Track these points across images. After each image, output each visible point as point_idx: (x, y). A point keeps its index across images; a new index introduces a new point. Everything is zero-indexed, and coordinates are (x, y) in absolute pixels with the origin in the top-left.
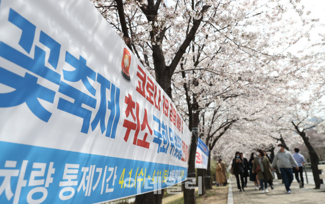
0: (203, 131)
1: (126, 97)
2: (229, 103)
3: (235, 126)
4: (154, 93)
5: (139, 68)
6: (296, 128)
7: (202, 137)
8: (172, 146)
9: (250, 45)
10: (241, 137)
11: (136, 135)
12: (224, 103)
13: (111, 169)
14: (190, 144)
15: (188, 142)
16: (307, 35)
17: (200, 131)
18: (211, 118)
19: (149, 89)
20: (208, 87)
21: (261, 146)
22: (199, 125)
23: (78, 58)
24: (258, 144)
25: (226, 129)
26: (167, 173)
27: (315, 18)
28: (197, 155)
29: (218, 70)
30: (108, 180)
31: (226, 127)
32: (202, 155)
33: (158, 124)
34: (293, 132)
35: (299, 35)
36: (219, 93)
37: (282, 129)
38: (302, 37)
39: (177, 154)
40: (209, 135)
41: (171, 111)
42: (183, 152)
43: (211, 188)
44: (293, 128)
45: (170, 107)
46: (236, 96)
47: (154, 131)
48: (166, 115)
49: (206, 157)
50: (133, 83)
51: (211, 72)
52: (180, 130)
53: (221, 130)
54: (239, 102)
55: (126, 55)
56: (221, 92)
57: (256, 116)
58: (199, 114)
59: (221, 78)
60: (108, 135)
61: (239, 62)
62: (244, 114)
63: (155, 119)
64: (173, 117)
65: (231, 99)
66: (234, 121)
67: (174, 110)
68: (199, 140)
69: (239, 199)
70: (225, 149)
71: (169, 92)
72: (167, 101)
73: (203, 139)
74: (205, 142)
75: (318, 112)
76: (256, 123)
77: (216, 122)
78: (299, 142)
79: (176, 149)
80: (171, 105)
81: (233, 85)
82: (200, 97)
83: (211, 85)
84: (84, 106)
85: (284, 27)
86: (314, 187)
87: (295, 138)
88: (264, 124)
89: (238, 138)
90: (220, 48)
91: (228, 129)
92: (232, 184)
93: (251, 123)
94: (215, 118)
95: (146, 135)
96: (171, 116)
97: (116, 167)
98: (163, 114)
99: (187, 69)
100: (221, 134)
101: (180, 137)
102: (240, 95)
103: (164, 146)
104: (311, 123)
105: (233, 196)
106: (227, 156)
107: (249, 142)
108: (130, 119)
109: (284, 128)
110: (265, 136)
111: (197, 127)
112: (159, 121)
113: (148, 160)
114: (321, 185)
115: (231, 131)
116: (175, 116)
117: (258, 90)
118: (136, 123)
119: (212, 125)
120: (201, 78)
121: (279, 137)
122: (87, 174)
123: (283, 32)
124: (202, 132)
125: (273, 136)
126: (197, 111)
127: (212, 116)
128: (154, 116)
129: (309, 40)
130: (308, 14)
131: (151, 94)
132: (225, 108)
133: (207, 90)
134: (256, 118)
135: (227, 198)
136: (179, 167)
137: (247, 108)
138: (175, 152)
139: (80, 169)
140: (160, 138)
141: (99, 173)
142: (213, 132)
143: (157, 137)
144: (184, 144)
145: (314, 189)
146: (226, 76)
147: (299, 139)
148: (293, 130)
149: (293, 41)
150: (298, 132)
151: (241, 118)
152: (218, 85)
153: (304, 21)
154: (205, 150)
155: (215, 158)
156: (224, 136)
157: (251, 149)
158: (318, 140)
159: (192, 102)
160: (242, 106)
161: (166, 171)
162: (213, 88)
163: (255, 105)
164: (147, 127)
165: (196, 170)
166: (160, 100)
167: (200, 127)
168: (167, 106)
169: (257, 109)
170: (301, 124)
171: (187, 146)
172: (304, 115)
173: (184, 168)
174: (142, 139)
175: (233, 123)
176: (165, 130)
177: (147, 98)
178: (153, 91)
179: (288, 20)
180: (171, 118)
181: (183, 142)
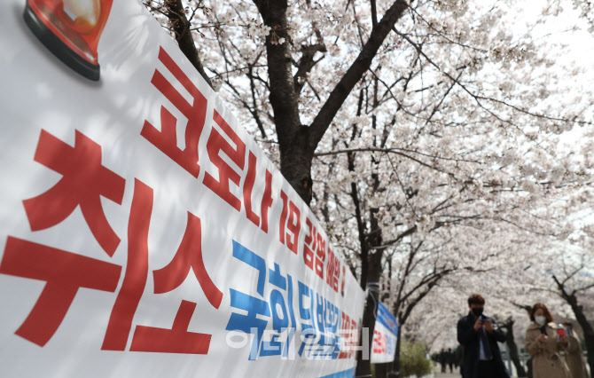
0: (389, 289)
1: (46, 133)
3: (448, 280)
4: (243, 174)
6: (561, 287)
7: (386, 300)
10: (456, 301)
12: (430, 237)
14: (361, 316)
15: (357, 314)
17: (383, 289)
18: (405, 266)
19: (223, 155)
22: (381, 278)
25: (431, 286)
28: (376, 336)
31: (432, 281)
32: (386, 336)
33: (256, 272)
34: (554, 295)
37: (534, 289)
40: (399, 295)
41: (308, 239)
44: (555, 287)
45: (304, 226)
47: (233, 293)
48: (292, 247)
49: (393, 338)
52: (336, 289)
53: (422, 289)
56: (430, 208)
57: (489, 263)
58: (381, 256)
62: (467, 259)
64: (315, 254)
66: (446, 272)
67: (319, 237)
68: (380, 306)
70: (426, 321)
71: (306, 188)
72: (296, 210)
73: (388, 303)
74: (390, 308)
77: (413, 274)
80: (308, 223)
82: (386, 217)
89: (451, 302)
91: (435, 287)
94: (412, 265)
96: (306, 251)
98: (277, 244)
100: (422, 295)
101: (337, 304)
106: (429, 335)
109: (537, 287)
111: (378, 281)
112: (259, 263)
115: (440, 290)
116: (321, 254)
119: (407, 278)
124: (386, 291)
125: (517, 302)
126: (378, 250)
127: (407, 262)
131: (229, 173)
132: (431, 246)
134: (489, 267)
137: (473, 248)
140: (259, 316)
142: (408, 291)
143: (245, 313)
144: (348, 320)
147: (561, 308)
148: (554, 292)
150: (564, 295)
151: (461, 267)
154: (392, 325)
155: (408, 337)
156: (426, 299)
159: (368, 230)
160: (463, 243)
163: (489, 242)
164: (191, 278)
165: (373, 369)
166: (267, 200)
167: (383, 281)
168: (295, 223)
169: (493, 250)
170: (571, 281)
171: (354, 323)
172: (576, 265)
173: (349, 371)
174: (169, 326)
175: (444, 277)
176: (281, 291)
177: (208, 181)
178: (242, 166)
179: (568, 67)
180: (309, 258)
181: (343, 314)
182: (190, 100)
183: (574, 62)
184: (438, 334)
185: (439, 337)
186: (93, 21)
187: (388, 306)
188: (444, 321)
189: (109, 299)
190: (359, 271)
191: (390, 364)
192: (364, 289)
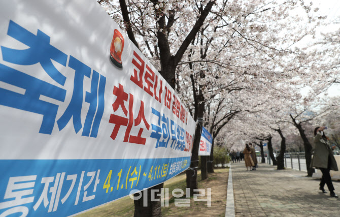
0: (208, 120)
1: (114, 87)
2: (233, 95)
3: (238, 116)
4: (154, 84)
5: (135, 54)
6: (294, 120)
7: (207, 125)
8: (174, 139)
9: (258, 39)
10: (242, 126)
11: (128, 131)
12: (229, 95)
13: (91, 174)
14: (194, 133)
15: (192, 132)
16: (313, 33)
17: (205, 120)
18: (216, 109)
19: (148, 79)
20: (213, 79)
21: (260, 135)
23: (35, 33)
24: (258, 134)
25: (229, 119)
26: (167, 167)
27: (323, 16)
28: (201, 143)
29: (225, 62)
30: (85, 188)
31: (230, 117)
32: (206, 143)
33: (158, 117)
34: (290, 124)
35: (303, 32)
36: (224, 86)
37: (281, 121)
38: (306, 34)
39: (180, 146)
40: (213, 123)
41: (174, 103)
42: (186, 143)
43: (213, 172)
44: (291, 120)
45: (173, 98)
46: (240, 89)
47: (152, 125)
48: (169, 107)
49: (210, 144)
50: (126, 71)
51: (217, 64)
52: (184, 122)
53: (225, 120)
54: (243, 94)
55: (117, 38)
56: (227, 84)
57: (257, 108)
58: (204, 105)
59: (227, 71)
60: (85, 134)
61: (245, 57)
62: (246, 106)
63: (154, 111)
64: (176, 109)
65: (235, 92)
66: (237, 112)
67: (178, 101)
68: (203, 129)
69: (238, 184)
70: (227, 136)
71: (173, 82)
72: (170, 92)
73: (208, 127)
74: (209, 131)
75: (314, 107)
76: (257, 114)
77: (220, 113)
78: (295, 133)
79: (178, 141)
80: (174, 96)
81: (238, 79)
82: (206, 89)
83: (217, 77)
84: (42, 98)
85: (290, 24)
86: (307, 174)
87: (291, 130)
88: (264, 116)
89: (240, 127)
90: (228, 42)
91: (231, 119)
92: (232, 168)
93: (253, 114)
94: (219, 109)
95: (141, 130)
96: (173, 107)
97: (99, 171)
98: (164, 106)
99: (193, 60)
100: (225, 123)
101: (184, 128)
102: (244, 88)
103: (163, 140)
104: (307, 117)
105: (233, 182)
106: (229, 143)
107: (249, 131)
108: (120, 113)
109: (282, 120)
110: (265, 127)
111: (202, 117)
112: (159, 114)
113: (143, 157)
114: (314, 174)
115: (234, 121)
116: (178, 108)
117: (263, 84)
118: (128, 117)
119: (217, 115)
120: (208, 71)
121: (277, 128)
122: (52, 185)
123: (289, 29)
124: (207, 121)
125: (272, 127)
126: (202, 102)
127: (217, 107)
128: (153, 109)
129: (314, 37)
130: (315, 11)
131: (150, 85)
132: (229, 99)
133: (213, 83)
134: (257, 110)
135: (227, 183)
136: (181, 158)
137: (250, 100)
138: (176, 145)
139: (38, 181)
140: (159, 133)
141: (71, 181)
142: (217, 121)
143: (155, 132)
144: (188, 134)
145: (306, 176)
146: (232, 69)
147: (295, 131)
149: (298, 39)
150: (295, 124)
151: (243, 110)
152: (224, 78)
153: (310, 18)
154: (209, 138)
155: (218, 144)
156: (227, 125)
157: (250, 138)
158: (310, 130)
159: (198, 93)
160: (245, 98)
161: (166, 165)
162: (219, 80)
163: (258, 98)
164: (142, 121)
165: (199, 158)
166: (161, 91)
167: (205, 116)
168: (169, 98)
169: (260, 102)
170: (299, 118)
171: (191, 136)
172: (302, 109)
173: (188, 158)
174: (136, 135)
175: (236, 114)
176: (165, 124)
177: (145, 89)
178: (153, 81)
179: (295, 17)
180: (174, 110)
181: (187, 133)
182: (140, 64)
183: (297, 15)
184: (234, 143)
185: (234, 145)
186: (120, 51)
187: (208, 128)
188: (236, 136)
189: (125, 128)
190: (193, 111)
191: (208, 156)
192: (196, 121)
